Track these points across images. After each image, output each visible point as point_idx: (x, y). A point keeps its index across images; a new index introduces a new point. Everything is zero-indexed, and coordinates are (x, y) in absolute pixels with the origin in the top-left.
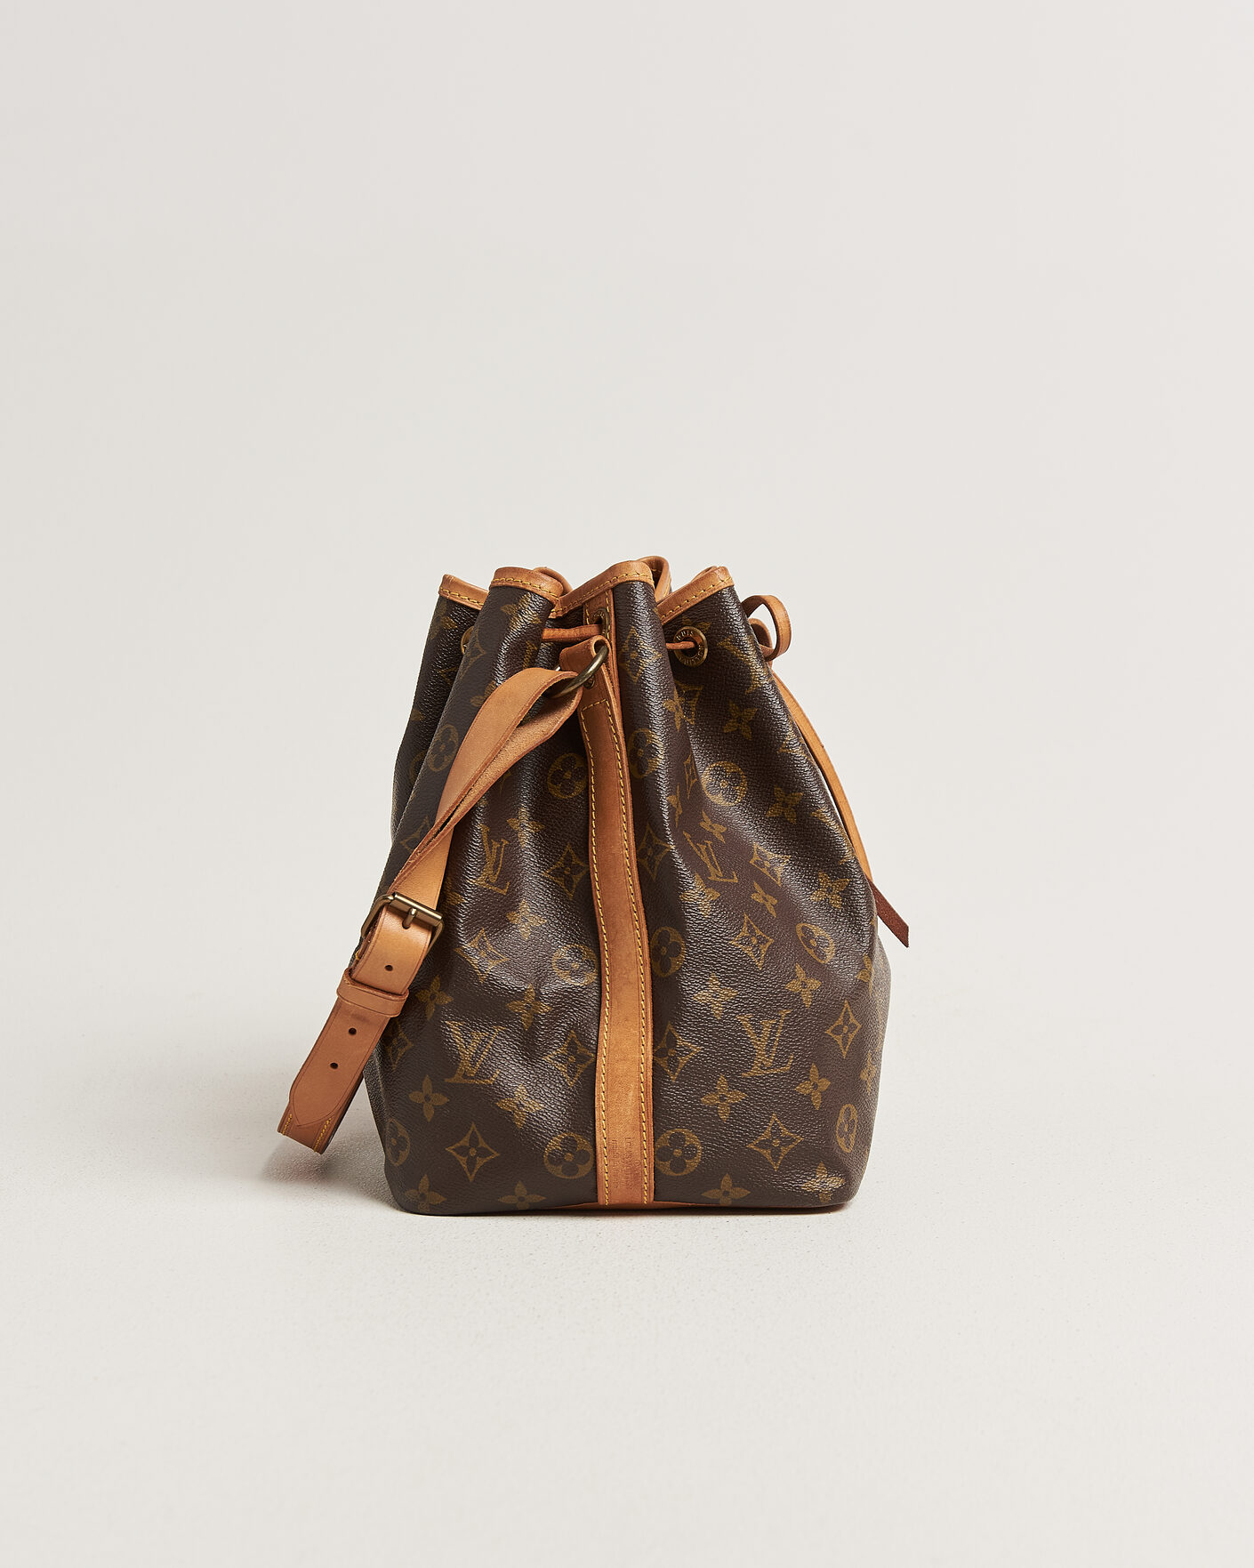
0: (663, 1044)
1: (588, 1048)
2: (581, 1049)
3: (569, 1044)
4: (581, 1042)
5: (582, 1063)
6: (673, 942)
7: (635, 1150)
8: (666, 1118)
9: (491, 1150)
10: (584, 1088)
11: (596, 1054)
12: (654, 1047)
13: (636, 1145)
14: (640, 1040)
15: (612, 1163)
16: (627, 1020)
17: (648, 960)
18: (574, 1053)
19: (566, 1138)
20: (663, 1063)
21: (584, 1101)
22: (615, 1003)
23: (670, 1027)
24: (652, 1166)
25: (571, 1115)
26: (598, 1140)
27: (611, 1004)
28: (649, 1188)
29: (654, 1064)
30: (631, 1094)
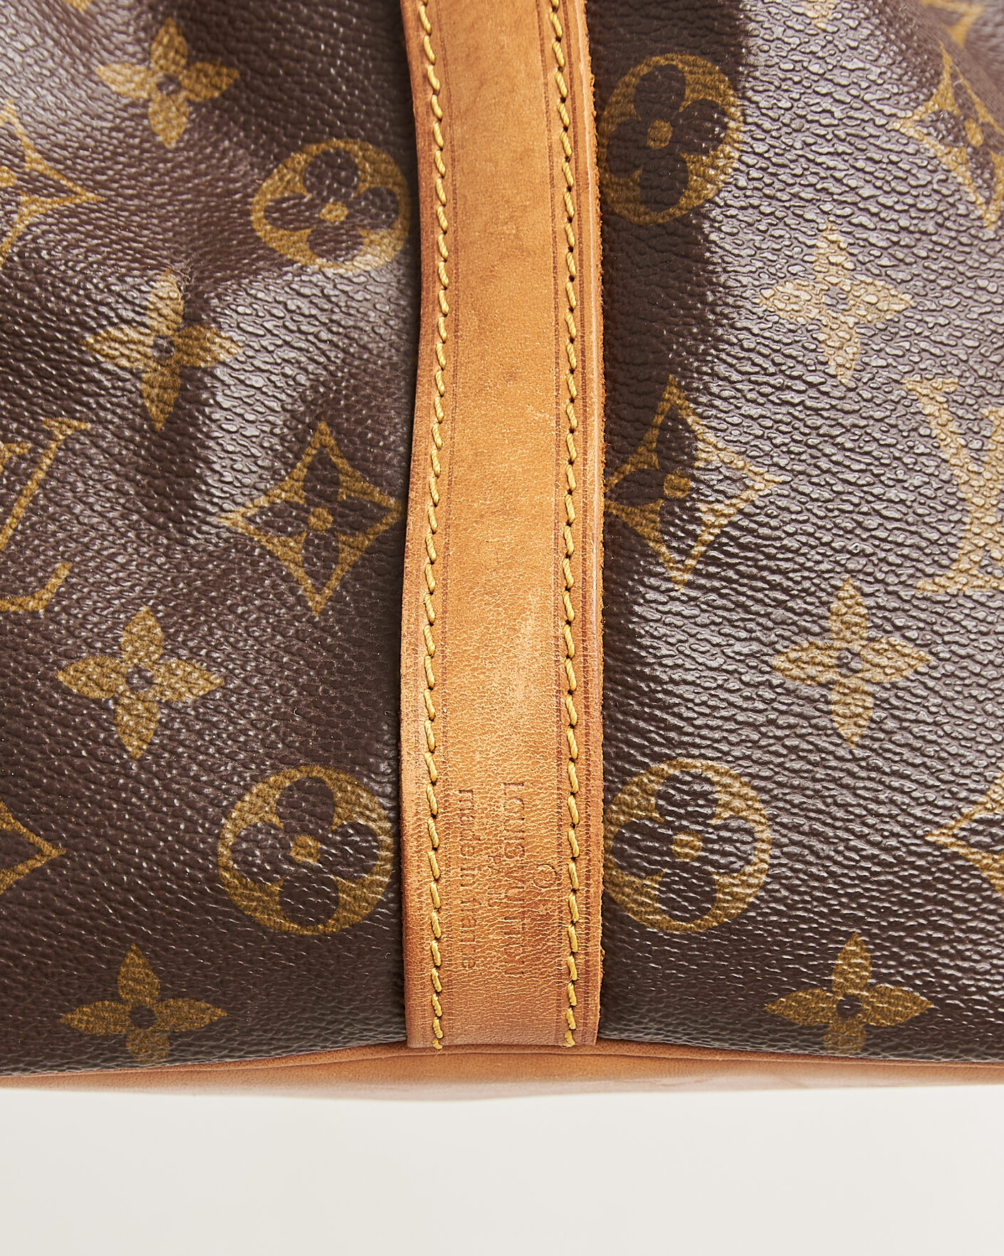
0: (647, 458)
1: (376, 480)
2: (352, 485)
3: (311, 468)
4: (351, 459)
5: (357, 528)
6: (695, 102)
7: (542, 834)
8: (652, 719)
9: (34, 838)
10: (360, 613)
11: (404, 498)
12: (610, 467)
13: (544, 802)
14: (561, 445)
15: (455, 871)
16: (512, 376)
17: (592, 174)
18: (329, 499)
19: (298, 785)
20: (645, 523)
21: (359, 658)
22: (470, 322)
23: (672, 395)
24: (597, 889)
25: (316, 705)
26: (408, 787)
27: (455, 329)
28: (586, 972)
29: (611, 525)
30: (528, 627)
